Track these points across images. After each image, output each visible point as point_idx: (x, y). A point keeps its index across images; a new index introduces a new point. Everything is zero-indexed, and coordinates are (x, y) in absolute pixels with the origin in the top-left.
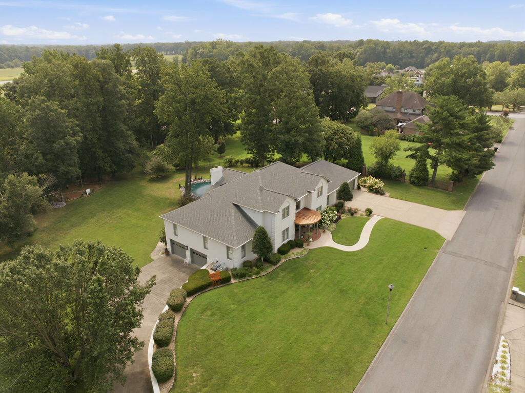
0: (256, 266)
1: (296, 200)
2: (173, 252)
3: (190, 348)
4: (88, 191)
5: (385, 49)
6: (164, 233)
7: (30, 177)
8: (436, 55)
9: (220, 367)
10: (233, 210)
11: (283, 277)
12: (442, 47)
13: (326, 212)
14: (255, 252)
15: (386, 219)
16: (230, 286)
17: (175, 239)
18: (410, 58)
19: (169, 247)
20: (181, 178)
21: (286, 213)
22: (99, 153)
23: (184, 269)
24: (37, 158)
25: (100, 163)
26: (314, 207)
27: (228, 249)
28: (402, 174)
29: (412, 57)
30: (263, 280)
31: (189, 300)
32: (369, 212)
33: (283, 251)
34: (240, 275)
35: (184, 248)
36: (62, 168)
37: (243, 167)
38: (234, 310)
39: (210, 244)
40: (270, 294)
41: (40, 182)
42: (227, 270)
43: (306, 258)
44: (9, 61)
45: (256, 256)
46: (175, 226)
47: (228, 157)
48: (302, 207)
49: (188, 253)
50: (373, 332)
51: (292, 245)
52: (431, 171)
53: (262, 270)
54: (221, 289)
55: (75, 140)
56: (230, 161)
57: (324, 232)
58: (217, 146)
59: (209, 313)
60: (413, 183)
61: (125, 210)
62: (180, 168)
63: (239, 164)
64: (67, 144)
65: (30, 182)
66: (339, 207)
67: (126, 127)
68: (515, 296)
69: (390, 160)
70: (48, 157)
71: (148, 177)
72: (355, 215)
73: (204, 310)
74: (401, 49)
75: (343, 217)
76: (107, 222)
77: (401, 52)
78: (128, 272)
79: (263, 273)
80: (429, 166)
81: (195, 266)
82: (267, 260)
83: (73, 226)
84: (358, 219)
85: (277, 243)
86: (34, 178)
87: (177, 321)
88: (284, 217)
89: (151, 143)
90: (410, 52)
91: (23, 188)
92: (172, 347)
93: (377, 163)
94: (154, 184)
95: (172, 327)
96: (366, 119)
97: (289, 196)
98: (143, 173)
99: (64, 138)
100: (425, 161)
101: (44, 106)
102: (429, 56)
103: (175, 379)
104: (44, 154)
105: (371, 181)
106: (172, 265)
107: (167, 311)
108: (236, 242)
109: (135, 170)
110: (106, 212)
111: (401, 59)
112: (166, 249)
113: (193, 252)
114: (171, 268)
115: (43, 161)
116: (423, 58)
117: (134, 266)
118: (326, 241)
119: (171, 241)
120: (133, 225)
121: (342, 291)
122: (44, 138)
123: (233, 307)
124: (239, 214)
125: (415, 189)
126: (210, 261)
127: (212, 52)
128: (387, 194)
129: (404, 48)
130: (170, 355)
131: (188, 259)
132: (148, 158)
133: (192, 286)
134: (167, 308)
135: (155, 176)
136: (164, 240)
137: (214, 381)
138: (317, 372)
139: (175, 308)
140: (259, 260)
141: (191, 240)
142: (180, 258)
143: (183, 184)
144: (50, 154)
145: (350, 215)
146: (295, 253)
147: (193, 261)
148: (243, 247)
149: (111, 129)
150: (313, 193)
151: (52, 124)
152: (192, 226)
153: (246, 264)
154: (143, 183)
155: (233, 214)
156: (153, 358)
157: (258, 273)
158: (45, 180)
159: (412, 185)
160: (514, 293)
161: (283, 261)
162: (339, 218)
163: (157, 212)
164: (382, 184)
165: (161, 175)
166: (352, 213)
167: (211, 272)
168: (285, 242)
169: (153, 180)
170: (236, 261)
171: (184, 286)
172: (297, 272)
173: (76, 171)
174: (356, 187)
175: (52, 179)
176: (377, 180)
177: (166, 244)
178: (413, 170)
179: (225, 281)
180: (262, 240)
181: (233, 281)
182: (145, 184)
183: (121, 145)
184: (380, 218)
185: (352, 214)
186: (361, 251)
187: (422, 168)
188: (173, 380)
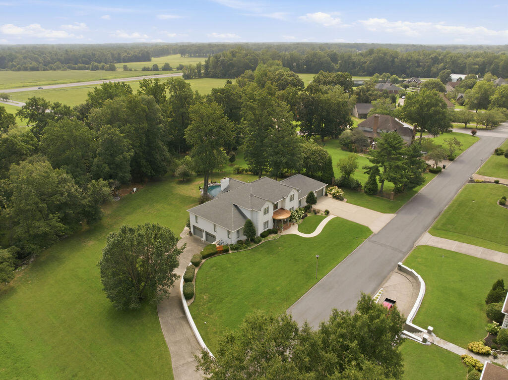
0: (245, 243)
1: (273, 203)
2: (194, 234)
3: (203, 284)
4: (135, 189)
5: (394, 58)
6: (189, 221)
7: (104, 182)
8: (442, 64)
9: (219, 294)
10: (233, 208)
11: (261, 251)
12: (448, 57)
13: (297, 211)
14: (245, 235)
15: (337, 218)
16: (228, 254)
17: (196, 225)
18: (417, 67)
19: (192, 230)
20: (201, 182)
21: (266, 211)
22: (143, 162)
23: (201, 245)
24: (105, 167)
25: (144, 170)
26: (287, 208)
27: (229, 232)
28: (358, 185)
29: (419, 66)
30: (249, 252)
31: (203, 261)
32: (327, 213)
33: (264, 235)
34: (235, 248)
35: (201, 231)
36: (120, 174)
37: (248, 174)
38: (230, 267)
39: (218, 229)
40: (252, 260)
41: (110, 185)
42: (227, 245)
43: (278, 240)
44: (52, 63)
45: (245, 238)
46: (196, 217)
47: (236, 166)
48: (279, 207)
49: (204, 234)
50: (307, 282)
51: (270, 232)
52: (380, 184)
53: (249, 246)
54: (223, 256)
55: (129, 155)
56: (238, 169)
57: (294, 224)
58: (229, 157)
59: (215, 268)
60: (366, 192)
61: (162, 205)
62: (200, 174)
63: (244, 172)
64: (124, 158)
65: (105, 185)
66: (307, 209)
67: (162, 143)
68: (399, 268)
69: (351, 175)
70: (112, 166)
71: (177, 180)
72: (318, 214)
73: (212, 267)
74: (409, 59)
75: (309, 215)
76: (149, 212)
77: (409, 61)
78: (173, 240)
79: (249, 248)
80: (378, 181)
81: (208, 243)
82: (253, 240)
83: (127, 214)
84: (318, 217)
85: (260, 230)
86: (106, 182)
87: (196, 271)
88: (265, 213)
89: (179, 153)
90: (418, 62)
91: (101, 189)
92: (193, 283)
93: (342, 177)
94: (181, 185)
95: (194, 273)
96: (347, 138)
97: (268, 201)
98: (173, 176)
99: (122, 153)
100: (375, 177)
101: (110, 132)
102: (436, 65)
103: (195, 299)
104: (109, 165)
105: (335, 189)
106: (194, 242)
107: (191, 265)
108: (233, 228)
109: (167, 175)
110: (149, 205)
111: (409, 68)
112: (190, 231)
113: (207, 234)
114: (193, 244)
115: (109, 170)
116: (430, 67)
117: (176, 237)
118: (294, 230)
119: (194, 226)
120: (168, 215)
121: (295, 260)
122: (109, 153)
123: (229, 265)
124: (236, 211)
125: (367, 197)
126: (217, 239)
127: (232, 60)
128: (345, 200)
129: (412, 58)
130: (192, 286)
131: (204, 238)
132: (177, 165)
133: (206, 253)
134: (191, 264)
135: (182, 179)
136: (189, 226)
137: (215, 300)
138: (271, 299)
139: (196, 264)
140: (247, 240)
141: (206, 226)
142: (199, 237)
143: (202, 187)
144: (112, 164)
145: (314, 213)
146: (271, 237)
147: (207, 239)
148: (238, 231)
149: (152, 145)
150: (286, 199)
151: (115, 145)
152: (207, 217)
153: (240, 242)
154: (173, 184)
155: (233, 211)
156: (183, 287)
157: (246, 248)
158: (113, 183)
159: (365, 194)
160: (399, 266)
161: (263, 241)
162: (306, 216)
163: (184, 206)
164: (342, 193)
165: (186, 179)
166: (315, 212)
167: (218, 246)
168: (266, 230)
169: (181, 183)
170: (233, 240)
171: (201, 253)
172: (271, 248)
173: (128, 176)
174: (324, 194)
175: (117, 183)
176: (339, 190)
177: (190, 229)
178: (367, 183)
179: (226, 251)
180: (249, 228)
181: (230, 252)
182: (174, 185)
183: (159, 157)
184: (334, 217)
185: (316, 214)
186: (314, 237)
187: (372, 181)
188: (193, 299)
